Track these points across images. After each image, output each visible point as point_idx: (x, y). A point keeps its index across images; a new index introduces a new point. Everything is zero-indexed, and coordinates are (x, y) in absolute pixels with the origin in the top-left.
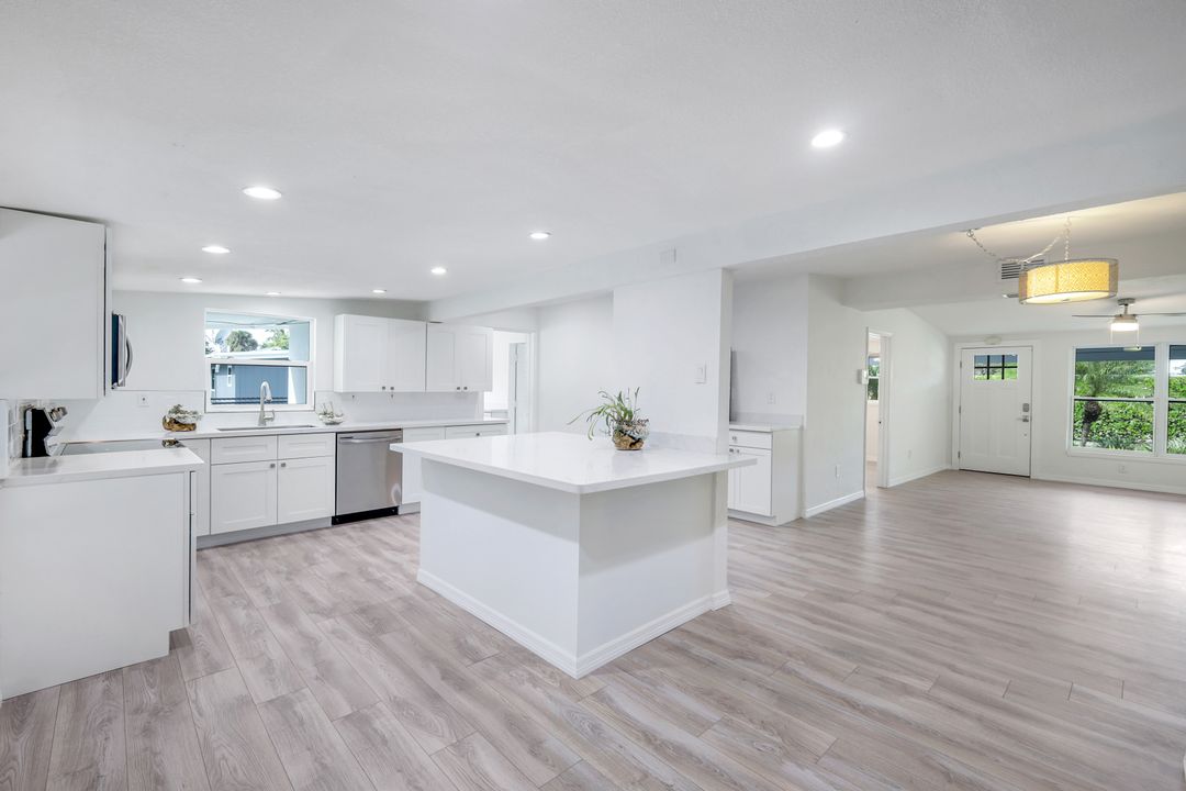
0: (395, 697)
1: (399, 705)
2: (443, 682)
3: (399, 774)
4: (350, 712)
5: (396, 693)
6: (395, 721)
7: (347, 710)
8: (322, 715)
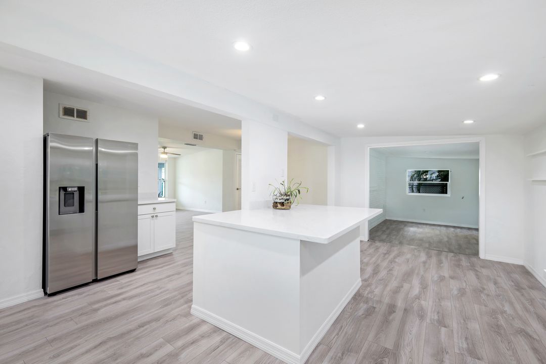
0: (420, 320)
1: (422, 317)
2: (397, 311)
3: (442, 305)
4: (443, 328)
5: (418, 321)
6: (429, 314)
7: (443, 330)
8: (455, 335)
